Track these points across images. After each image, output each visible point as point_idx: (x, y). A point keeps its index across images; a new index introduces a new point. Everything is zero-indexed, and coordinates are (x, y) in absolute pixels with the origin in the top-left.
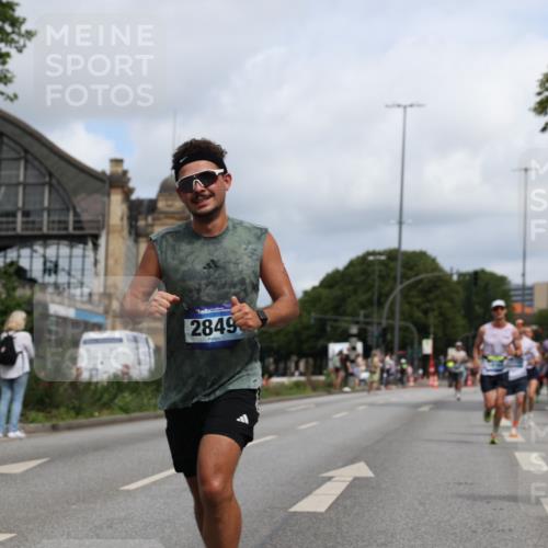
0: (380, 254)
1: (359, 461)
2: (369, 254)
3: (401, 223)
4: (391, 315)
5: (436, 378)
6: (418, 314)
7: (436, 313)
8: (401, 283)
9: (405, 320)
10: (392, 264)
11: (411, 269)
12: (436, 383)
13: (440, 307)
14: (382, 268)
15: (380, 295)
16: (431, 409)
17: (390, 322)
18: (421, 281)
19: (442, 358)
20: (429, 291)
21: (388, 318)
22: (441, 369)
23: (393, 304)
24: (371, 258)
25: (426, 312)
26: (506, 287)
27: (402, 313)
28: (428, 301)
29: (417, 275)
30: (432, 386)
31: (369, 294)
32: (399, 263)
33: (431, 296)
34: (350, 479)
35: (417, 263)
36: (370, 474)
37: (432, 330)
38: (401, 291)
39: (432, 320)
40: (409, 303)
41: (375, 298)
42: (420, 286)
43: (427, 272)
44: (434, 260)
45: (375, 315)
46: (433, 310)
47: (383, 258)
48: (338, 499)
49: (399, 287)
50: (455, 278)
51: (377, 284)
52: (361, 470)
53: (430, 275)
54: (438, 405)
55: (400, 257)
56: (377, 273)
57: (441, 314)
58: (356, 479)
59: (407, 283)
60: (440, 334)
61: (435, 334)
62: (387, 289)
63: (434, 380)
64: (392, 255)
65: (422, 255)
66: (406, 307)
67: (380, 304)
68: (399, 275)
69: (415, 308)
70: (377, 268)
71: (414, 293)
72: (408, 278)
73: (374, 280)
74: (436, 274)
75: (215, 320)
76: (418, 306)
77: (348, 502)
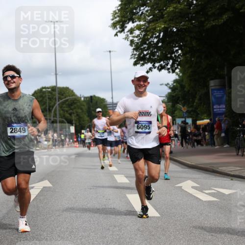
0: (48, 88)
1: (46, 180)
2: (43, 88)
3: (56, 74)
4: (55, 115)
5: (77, 143)
6: (67, 115)
7: (75, 115)
8: (59, 101)
9: (62, 118)
10: (54, 93)
11: (63, 95)
12: (77, 146)
13: (77, 112)
14: (49, 94)
15: (50, 107)
16: (76, 157)
17: (55, 118)
18: (67, 100)
19: (79, 134)
20: (71, 105)
21: (54, 117)
22: (79, 139)
23: (55, 110)
24: (44, 90)
25: (70, 114)
26: (106, 103)
27: (60, 114)
28: (72, 109)
29: (65, 97)
30: (76, 147)
31: (45, 106)
32: (57, 92)
33: (72, 107)
34: (42, 188)
35: (65, 92)
36: (51, 185)
37: (74, 122)
38: (59, 104)
39: (74, 117)
40: (63, 110)
41: (47, 108)
42: (67, 103)
43: (70, 96)
44: (72, 91)
45: (48, 116)
46: (74, 113)
47: (50, 90)
48: (37, 196)
49: (58, 103)
50: (82, 99)
51: (47, 101)
52: (46, 183)
53: (71, 97)
54: (79, 155)
55: (57, 90)
56: (47, 97)
57: (77, 115)
58: (44, 187)
59: (61, 101)
60: (78, 124)
61: (75, 124)
62: (53, 103)
63: (77, 144)
64: (54, 89)
65: (67, 89)
66: (62, 112)
67: (50, 111)
68: (57, 98)
69: (66, 113)
70: (47, 94)
71: (64, 106)
72: (61, 99)
73: (46, 100)
74: (74, 97)
75: (18, 128)
76: (67, 111)
77: (42, 198)
